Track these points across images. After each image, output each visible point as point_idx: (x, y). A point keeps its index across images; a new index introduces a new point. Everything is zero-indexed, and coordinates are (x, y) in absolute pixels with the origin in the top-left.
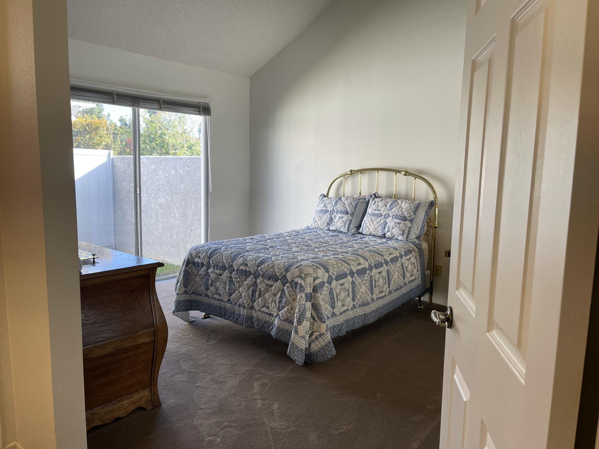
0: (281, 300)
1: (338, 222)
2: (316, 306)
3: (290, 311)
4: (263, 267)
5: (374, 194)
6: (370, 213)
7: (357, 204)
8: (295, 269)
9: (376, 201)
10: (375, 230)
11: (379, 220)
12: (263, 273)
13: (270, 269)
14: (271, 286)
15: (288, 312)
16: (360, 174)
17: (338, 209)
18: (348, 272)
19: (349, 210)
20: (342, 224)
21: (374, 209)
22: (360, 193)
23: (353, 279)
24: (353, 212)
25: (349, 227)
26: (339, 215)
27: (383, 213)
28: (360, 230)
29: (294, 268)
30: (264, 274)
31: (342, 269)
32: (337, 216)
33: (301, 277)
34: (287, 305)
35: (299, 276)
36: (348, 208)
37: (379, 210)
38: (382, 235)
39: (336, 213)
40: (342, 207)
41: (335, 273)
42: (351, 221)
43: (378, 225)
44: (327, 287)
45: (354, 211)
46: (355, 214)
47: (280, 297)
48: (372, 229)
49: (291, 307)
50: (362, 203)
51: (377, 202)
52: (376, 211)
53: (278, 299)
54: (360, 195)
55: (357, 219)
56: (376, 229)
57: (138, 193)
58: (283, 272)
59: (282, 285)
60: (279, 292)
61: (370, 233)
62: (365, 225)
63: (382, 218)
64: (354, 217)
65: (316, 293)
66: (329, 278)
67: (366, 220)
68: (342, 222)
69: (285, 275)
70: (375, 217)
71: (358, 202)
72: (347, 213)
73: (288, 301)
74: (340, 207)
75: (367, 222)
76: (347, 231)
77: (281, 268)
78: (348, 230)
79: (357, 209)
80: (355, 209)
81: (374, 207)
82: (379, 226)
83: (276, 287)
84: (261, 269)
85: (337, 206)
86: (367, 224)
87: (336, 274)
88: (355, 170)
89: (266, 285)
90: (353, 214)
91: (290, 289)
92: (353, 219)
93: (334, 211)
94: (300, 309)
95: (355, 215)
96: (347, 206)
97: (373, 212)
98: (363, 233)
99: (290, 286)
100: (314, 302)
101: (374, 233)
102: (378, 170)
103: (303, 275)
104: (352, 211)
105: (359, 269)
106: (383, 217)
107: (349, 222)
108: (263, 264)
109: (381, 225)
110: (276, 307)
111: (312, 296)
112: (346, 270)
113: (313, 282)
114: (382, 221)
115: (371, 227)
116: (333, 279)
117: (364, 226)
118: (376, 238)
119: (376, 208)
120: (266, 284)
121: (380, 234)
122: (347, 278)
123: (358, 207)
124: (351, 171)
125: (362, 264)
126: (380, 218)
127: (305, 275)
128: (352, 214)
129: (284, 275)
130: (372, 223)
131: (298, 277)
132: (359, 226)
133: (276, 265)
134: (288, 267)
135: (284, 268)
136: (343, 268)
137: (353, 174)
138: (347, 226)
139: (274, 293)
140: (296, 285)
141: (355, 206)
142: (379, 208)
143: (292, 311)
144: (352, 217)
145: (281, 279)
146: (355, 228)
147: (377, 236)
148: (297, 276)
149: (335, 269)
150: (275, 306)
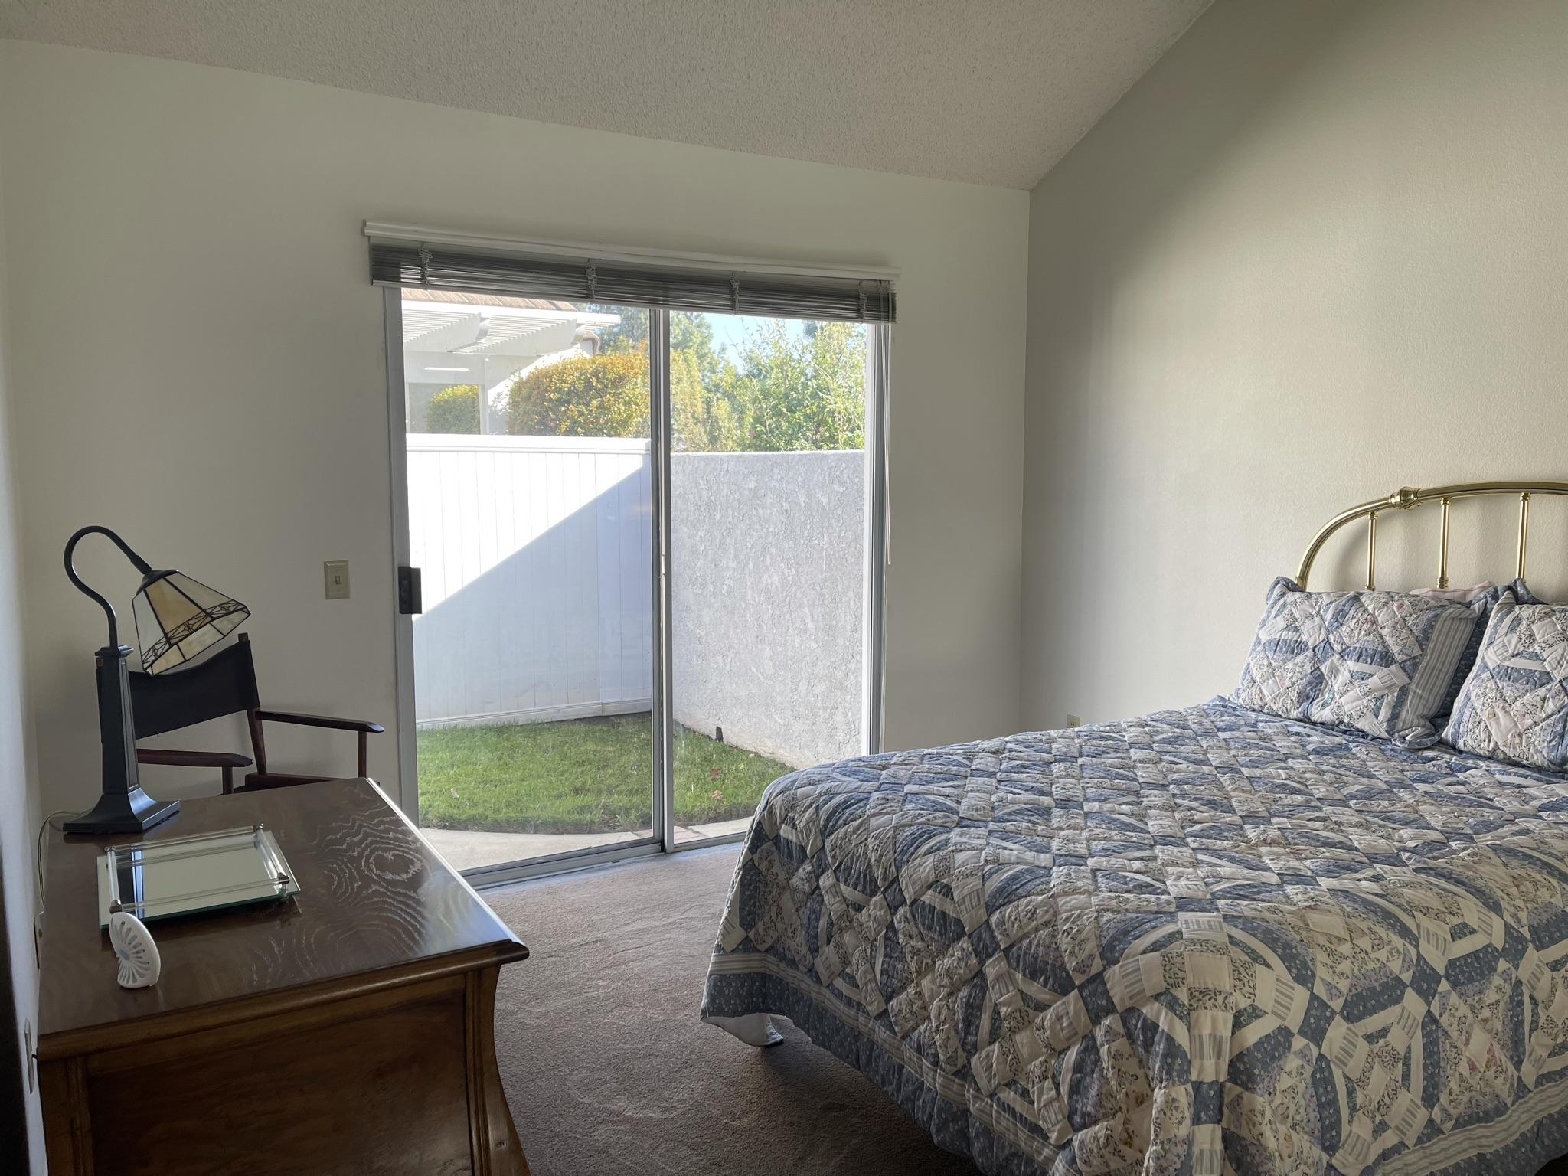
0: (1079, 1081)
1: (1349, 694)
2: (1245, 1149)
3: (1121, 1147)
4: (1010, 917)
5: (1509, 588)
6: (1491, 668)
7: (1432, 627)
8: (1144, 952)
9: (1518, 620)
10: (1517, 740)
11: (1538, 699)
12: (1010, 942)
13: (1037, 930)
14: (1042, 1007)
15: (1110, 1148)
16: (1445, 504)
17: (1347, 640)
18: (1406, 977)
19: (1395, 649)
20: (1365, 701)
21: (1510, 652)
22: (1443, 581)
23: (1429, 1004)
24: (1415, 658)
25: (1397, 718)
26: (1351, 665)
27: (1555, 672)
28: (1447, 733)
29: (1142, 948)
30: (1015, 949)
31: (1378, 965)
32: (1342, 669)
33: (1173, 1005)
34: (1106, 1116)
35: (1161, 994)
36: (1390, 641)
37: (1535, 656)
38: (1551, 762)
39: (1337, 656)
40: (1363, 632)
41: (1344, 985)
42: (1404, 691)
43: (1529, 721)
44: (1303, 1054)
45: (1417, 651)
46: (1424, 663)
47: (1079, 1068)
48: (1501, 734)
49: (1126, 1130)
50: (1456, 622)
51: (1524, 623)
52: (1523, 660)
53: (1070, 1076)
54: (1442, 586)
55: (1429, 685)
56: (1520, 735)
57: (663, 571)
58: (1091, 956)
59: (1084, 1018)
60: (1074, 1044)
61: (1494, 751)
62: (1467, 713)
63: (1549, 690)
64: (1417, 676)
65: (1247, 1089)
66: (1314, 1012)
67: (1473, 695)
68: (1365, 695)
69: (1100, 975)
70: (1518, 685)
71: (1437, 616)
72: (1385, 658)
73: (1112, 1100)
74: (1356, 632)
75: (1478, 704)
76: (1387, 731)
77: (1082, 936)
78: (1388, 726)
79: (1431, 646)
80: (1420, 645)
81: (1510, 642)
82: (1536, 724)
83: (1059, 1019)
84: (1001, 923)
85: (1344, 628)
86: (1478, 711)
87: (1345, 991)
88: (1423, 487)
89: (1019, 993)
90: (1415, 665)
91: (1121, 1044)
92: (1413, 686)
93: (1332, 648)
94: (1162, 1162)
95: (1420, 668)
96: (1385, 632)
97: (1506, 664)
98: (1460, 744)
99: (1122, 1031)
100: (1233, 1129)
101: (1510, 752)
102: (1527, 488)
103: (1182, 995)
104: (1408, 652)
105: (1458, 959)
106: (1554, 686)
107: (1396, 694)
108: (1010, 902)
109: (1548, 721)
110: (1060, 1107)
111: (1226, 1100)
112: (1395, 966)
113: (1233, 1033)
114: (1550, 707)
115: (1498, 724)
116: (1333, 1012)
117: (1465, 719)
118: (1521, 776)
119: (1522, 649)
120: (1021, 992)
121: (1538, 759)
122: (1404, 1003)
123: (1434, 638)
124: (1404, 493)
125: (1473, 932)
126: (1542, 692)
127: (1191, 996)
128: (1410, 667)
129: (1094, 970)
130: (1504, 708)
131: (1157, 997)
132: (1442, 715)
133: (1064, 916)
134: (1114, 938)
135: (1099, 937)
136: (1382, 955)
137: (1414, 503)
138: (1384, 713)
139: (1051, 1042)
140: (1149, 1034)
141: (1424, 631)
142: (1538, 650)
143: (1126, 1150)
144: (1411, 678)
145: (1081, 988)
146: (1422, 722)
147: (1525, 762)
148: (1153, 993)
149: (1344, 966)
150: (1055, 1099)
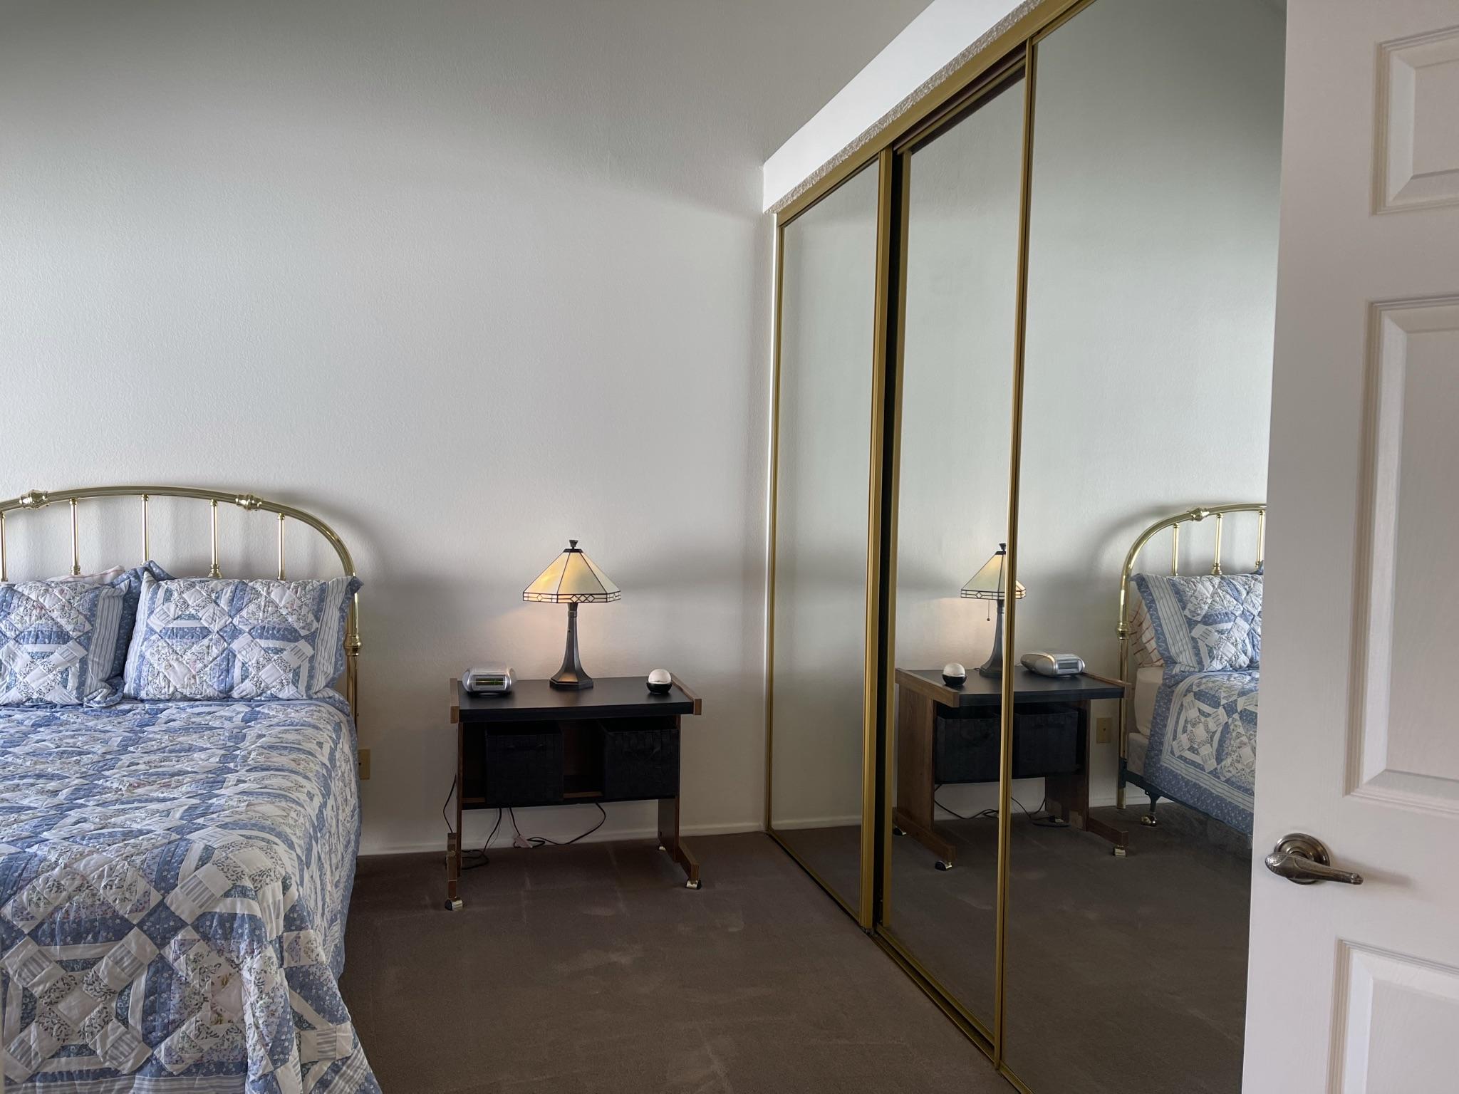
0: (153, 1003)
1: (32, 673)
2: (307, 974)
3: (214, 1028)
4: (30, 901)
5: (146, 569)
6: (158, 631)
7: (96, 606)
8: (197, 869)
9: (169, 594)
10: (192, 681)
11: (204, 648)
12: (37, 922)
13: (70, 898)
14: (89, 964)
15: (204, 1035)
16: (74, 504)
17: (19, 626)
19: (69, 628)
20: (51, 676)
21: (172, 616)
22: (77, 569)
24: (88, 632)
25: (84, 685)
26: (30, 647)
27: (211, 626)
28: (129, 688)
29: (193, 867)
30: (45, 926)
32: (19, 653)
33: (244, 893)
34: (191, 1013)
35: (230, 890)
36: (63, 622)
37: (192, 617)
38: (220, 692)
39: (12, 642)
40: (34, 618)
42: (83, 662)
43: (201, 665)
45: (88, 627)
46: (96, 636)
47: (152, 991)
48: (178, 680)
49: (216, 1012)
50: (112, 600)
51: (176, 594)
52: (183, 621)
53: (141, 1004)
54: (76, 573)
55: (103, 653)
56: (194, 677)
58: (147, 893)
59: (150, 947)
60: (140, 975)
61: (173, 693)
62: (145, 669)
63: (211, 640)
64: (92, 647)
65: (301, 929)
67: (148, 655)
68: (50, 671)
69: (161, 904)
70: (185, 640)
71: (97, 596)
72: (62, 637)
73: (196, 997)
74: (27, 618)
75: (154, 661)
76: (77, 698)
77: (129, 881)
78: (78, 693)
79: (98, 621)
80: (90, 622)
81: (169, 609)
82: (205, 666)
83: (118, 962)
84: (19, 911)
85: (12, 616)
86: (155, 665)
88: (50, 491)
89: (58, 966)
90: (89, 639)
91: (200, 947)
92: (91, 656)
93: (5, 636)
94: (272, 1007)
95: (94, 641)
96: (55, 614)
97: (170, 626)
98: (143, 695)
99: (197, 936)
100: (293, 964)
101: (187, 692)
102: (147, 491)
103: (248, 883)
104: (81, 628)
106: (215, 636)
107: (78, 665)
108: (21, 888)
109: (215, 662)
110: (133, 1037)
111: (285, 947)
113: (284, 894)
114: (215, 651)
115: (175, 673)
117: (144, 674)
118: (207, 705)
119: (180, 613)
120: (60, 962)
121: (210, 692)
123: (99, 614)
124: (36, 496)
126: (206, 642)
127: (254, 880)
128: (85, 640)
129: (153, 904)
130: (177, 659)
131: (227, 895)
132: (116, 675)
133: (95, 875)
134: (160, 871)
135: (145, 876)
137: (44, 503)
138: (72, 683)
139: (111, 987)
140: (228, 925)
141: (90, 610)
142: (193, 612)
143: (221, 1029)
144: (87, 650)
145: (140, 925)
146: (104, 684)
147: (199, 697)
148: (222, 893)
150: (127, 1033)
